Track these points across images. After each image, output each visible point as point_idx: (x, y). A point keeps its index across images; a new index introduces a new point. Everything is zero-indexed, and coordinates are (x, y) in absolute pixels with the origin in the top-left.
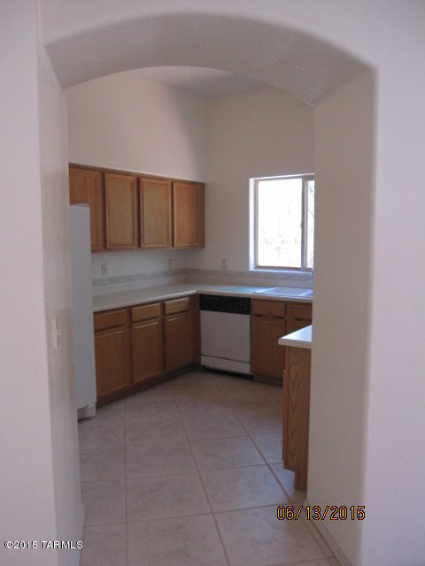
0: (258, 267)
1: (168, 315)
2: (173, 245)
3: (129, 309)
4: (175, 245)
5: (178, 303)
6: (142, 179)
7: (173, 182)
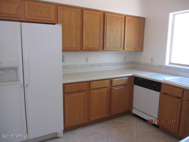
0: (171, 63)
1: (113, 86)
2: (124, 49)
3: (89, 82)
4: (125, 49)
5: (121, 80)
6: (106, 14)
7: (125, 17)
